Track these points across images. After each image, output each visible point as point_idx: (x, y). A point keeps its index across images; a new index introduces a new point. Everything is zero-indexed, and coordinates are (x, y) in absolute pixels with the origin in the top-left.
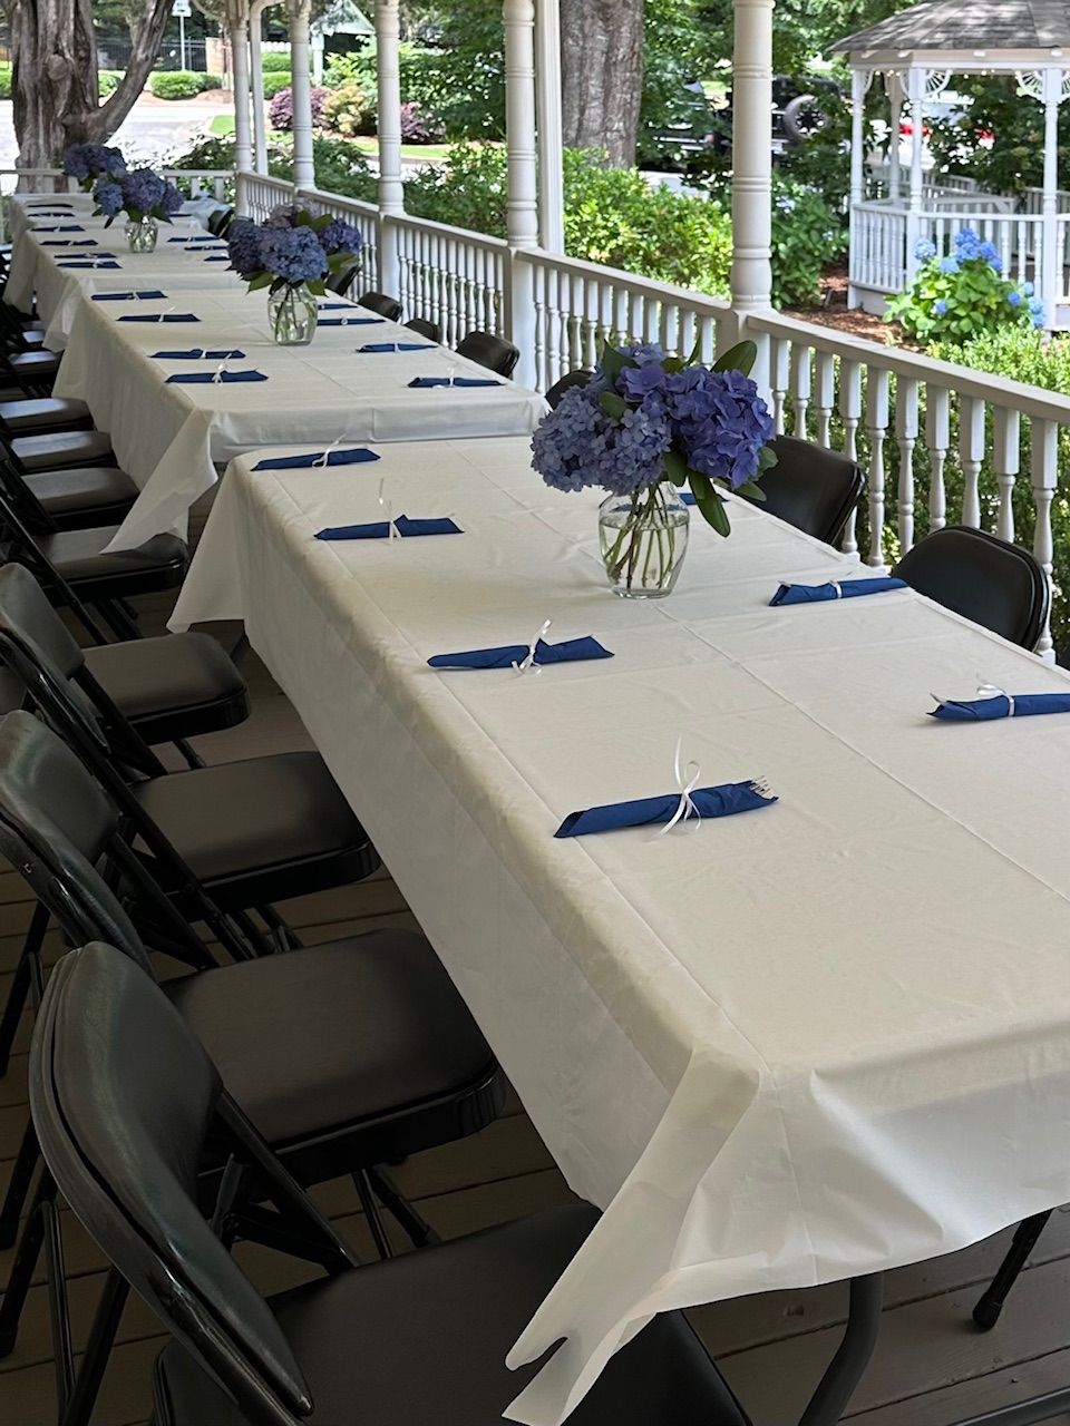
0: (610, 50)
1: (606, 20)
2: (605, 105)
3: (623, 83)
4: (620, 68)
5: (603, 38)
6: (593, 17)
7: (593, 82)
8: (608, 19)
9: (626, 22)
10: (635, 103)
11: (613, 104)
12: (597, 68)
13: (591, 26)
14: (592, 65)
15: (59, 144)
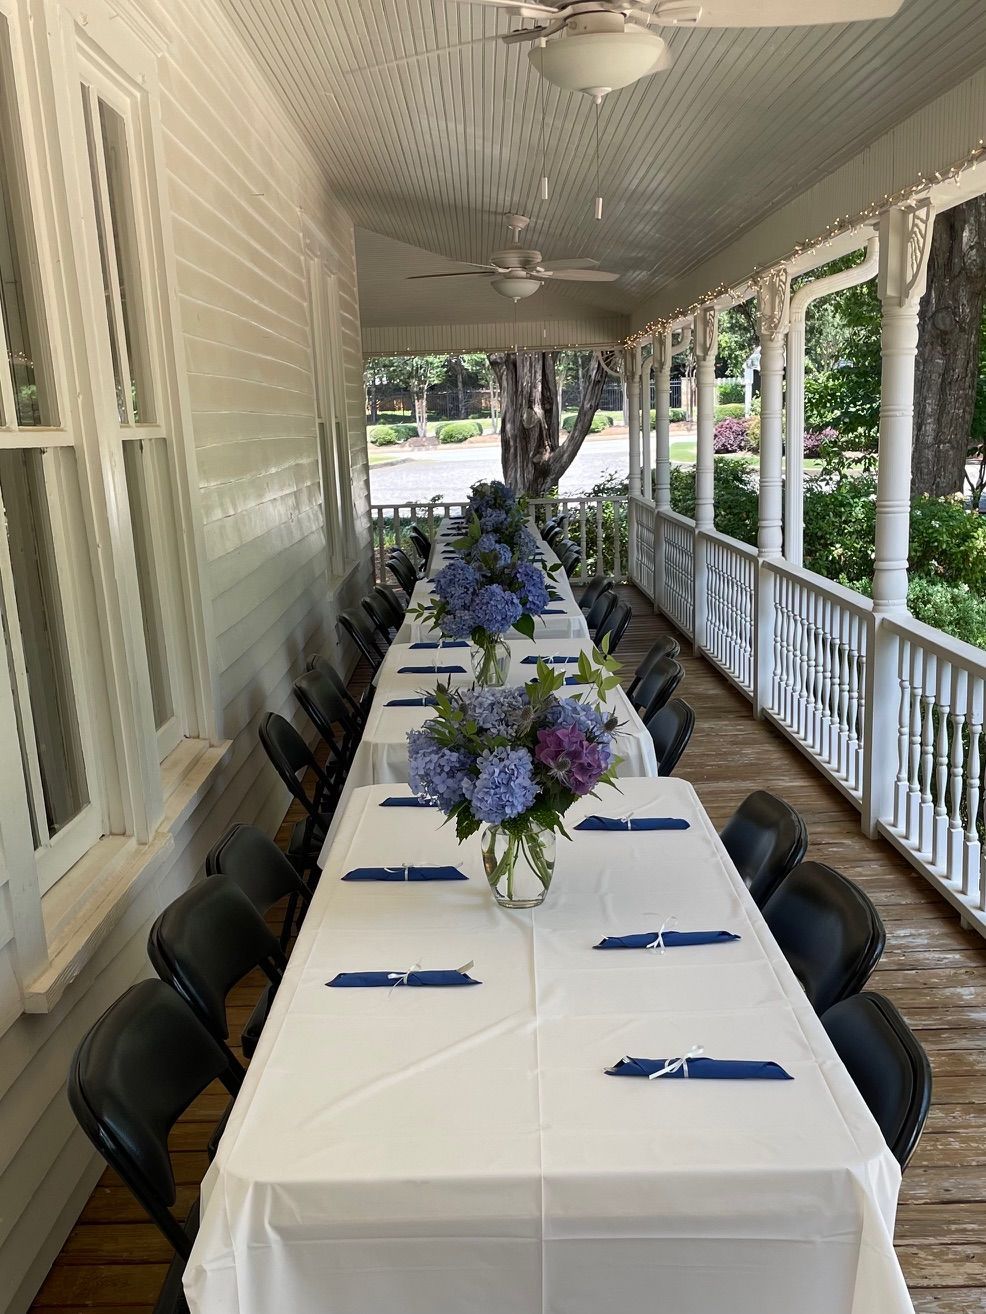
0: (947, 370)
1: (944, 344)
2: (939, 421)
3: (957, 400)
4: (955, 388)
5: (941, 361)
6: (932, 344)
7: (930, 401)
8: (945, 344)
9: (961, 346)
10: (967, 417)
11: (945, 420)
12: (934, 389)
13: (930, 352)
14: (930, 386)
15: (531, 477)
